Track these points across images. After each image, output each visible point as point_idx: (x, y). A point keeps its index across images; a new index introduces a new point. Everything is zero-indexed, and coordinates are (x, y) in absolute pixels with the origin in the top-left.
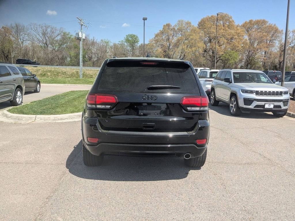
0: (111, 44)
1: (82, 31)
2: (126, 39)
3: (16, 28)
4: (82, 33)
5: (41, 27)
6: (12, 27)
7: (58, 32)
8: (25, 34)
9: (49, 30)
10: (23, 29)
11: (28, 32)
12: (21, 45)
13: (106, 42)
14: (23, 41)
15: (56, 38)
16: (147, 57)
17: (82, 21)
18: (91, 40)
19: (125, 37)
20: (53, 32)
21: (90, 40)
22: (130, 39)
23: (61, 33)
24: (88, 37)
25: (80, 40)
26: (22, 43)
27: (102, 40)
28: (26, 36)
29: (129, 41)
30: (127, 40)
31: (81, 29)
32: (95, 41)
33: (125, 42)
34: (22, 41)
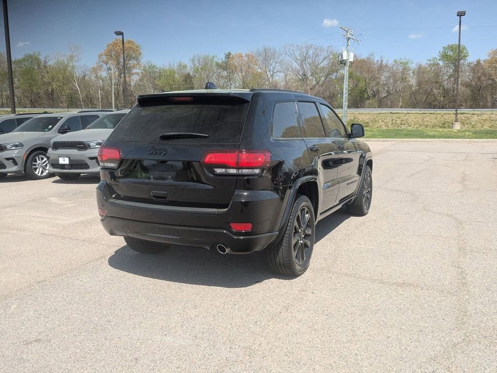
0: (413, 66)
1: (348, 48)
2: (442, 55)
3: (264, 54)
4: (348, 52)
5: (299, 48)
6: (259, 53)
7: (325, 54)
8: (276, 63)
9: (311, 52)
10: (274, 55)
11: (281, 58)
12: (271, 79)
13: (403, 63)
14: (274, 73)
15: (322, 64)
16: (206, 88)
17: (350, 32)
18: (378, 61)
19: (442, 50)
20: (317, 55)
21: (375, 61)
22: (450, 53)
23: (329, 56)
24: (371, 57)
25: (345, 64)
26: (272, 76)
27: (395, 61)
28: (278, 64)
29: (447, 58)
30: (445, 57)
31: (347, 46)
32: (384, 63)
33: (440, 60)
34: (272, 73)
